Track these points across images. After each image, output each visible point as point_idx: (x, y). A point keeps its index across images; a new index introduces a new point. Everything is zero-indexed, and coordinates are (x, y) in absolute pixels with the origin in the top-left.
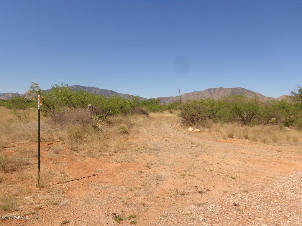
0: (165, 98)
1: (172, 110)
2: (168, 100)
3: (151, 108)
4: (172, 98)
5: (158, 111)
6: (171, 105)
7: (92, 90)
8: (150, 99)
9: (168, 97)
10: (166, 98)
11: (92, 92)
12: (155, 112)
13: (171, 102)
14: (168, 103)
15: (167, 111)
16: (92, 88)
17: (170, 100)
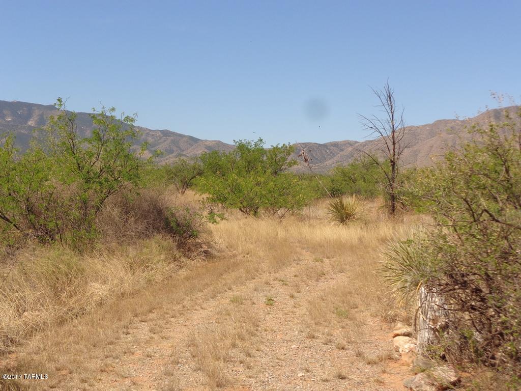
0: (320, 145)
1: (349, 201)
2: (333, 155)
3: (236, 189)
4: (350, 149)
5: (273, 207)
6: (344, 174)
7: (29, 116)
8: (242, 148)
9: (335, 145)
10: (325, 146)
11: (31, 123)
12: (261, 211)
13: (345, 164)
14: (330, 166)
15: (323, 209)
16: (30, 107)
17: (341, 153)
